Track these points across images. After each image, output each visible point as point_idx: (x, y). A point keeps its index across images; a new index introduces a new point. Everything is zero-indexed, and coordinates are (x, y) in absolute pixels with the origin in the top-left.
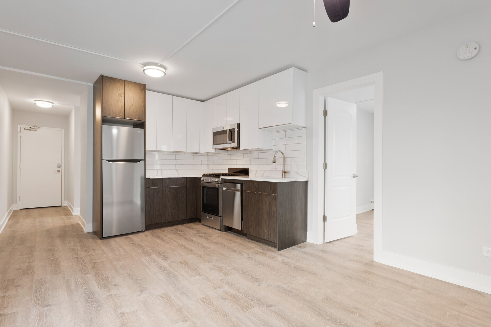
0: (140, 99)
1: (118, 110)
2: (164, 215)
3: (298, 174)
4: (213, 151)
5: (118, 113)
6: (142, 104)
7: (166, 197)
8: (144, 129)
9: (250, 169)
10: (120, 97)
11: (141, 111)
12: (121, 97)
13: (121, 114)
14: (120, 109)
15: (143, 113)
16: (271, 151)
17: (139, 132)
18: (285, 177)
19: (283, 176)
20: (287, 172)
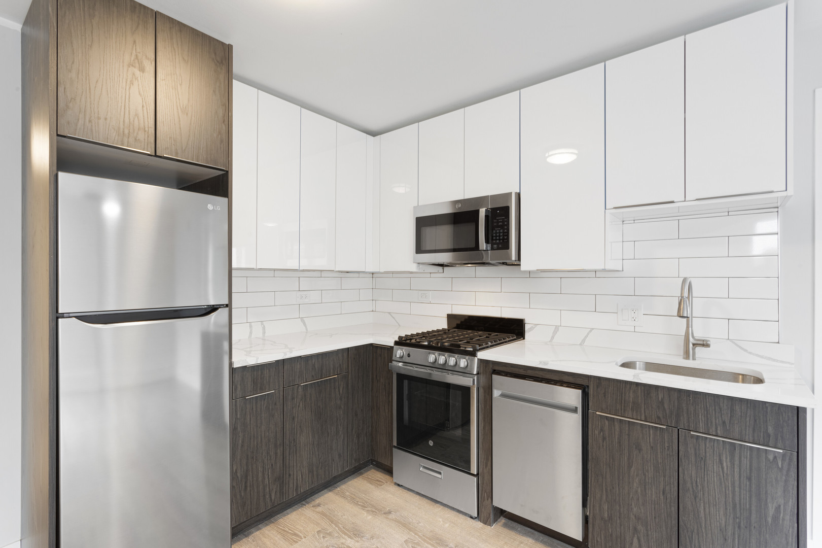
0: (214, 91)
1: (127, 120)
2: (290, 475)
3: (746, 350)
4: (413, 268)
5: (126, 132)
6: (221, 112)
7: (293, 418)
8: (226, 199)
9: (526, 321)
10: (138, 73)
11: (215, 135)
12: (142, 70)
13: (141, 136)
14: (137, 115)
15: (222, 141)
16: (617, 274)
17: (210, 207)
18: (694, 359)
19: (687, 355)
20: (705, 344)
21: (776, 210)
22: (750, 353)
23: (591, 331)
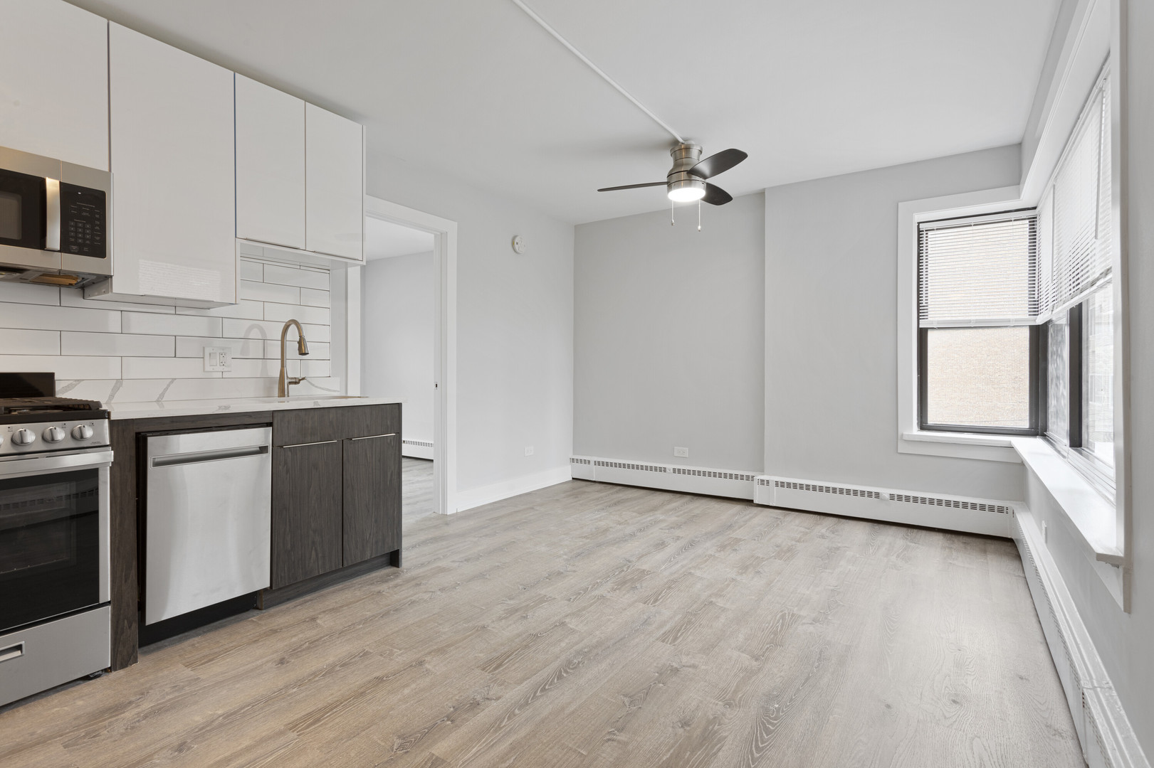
18: (288, 396)
19: (282, 393)
20: (296, 382)
21: (328, 272)
22: (316, 387)
23: (172, 382)
